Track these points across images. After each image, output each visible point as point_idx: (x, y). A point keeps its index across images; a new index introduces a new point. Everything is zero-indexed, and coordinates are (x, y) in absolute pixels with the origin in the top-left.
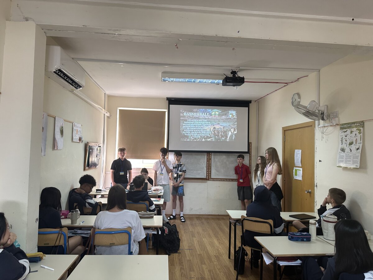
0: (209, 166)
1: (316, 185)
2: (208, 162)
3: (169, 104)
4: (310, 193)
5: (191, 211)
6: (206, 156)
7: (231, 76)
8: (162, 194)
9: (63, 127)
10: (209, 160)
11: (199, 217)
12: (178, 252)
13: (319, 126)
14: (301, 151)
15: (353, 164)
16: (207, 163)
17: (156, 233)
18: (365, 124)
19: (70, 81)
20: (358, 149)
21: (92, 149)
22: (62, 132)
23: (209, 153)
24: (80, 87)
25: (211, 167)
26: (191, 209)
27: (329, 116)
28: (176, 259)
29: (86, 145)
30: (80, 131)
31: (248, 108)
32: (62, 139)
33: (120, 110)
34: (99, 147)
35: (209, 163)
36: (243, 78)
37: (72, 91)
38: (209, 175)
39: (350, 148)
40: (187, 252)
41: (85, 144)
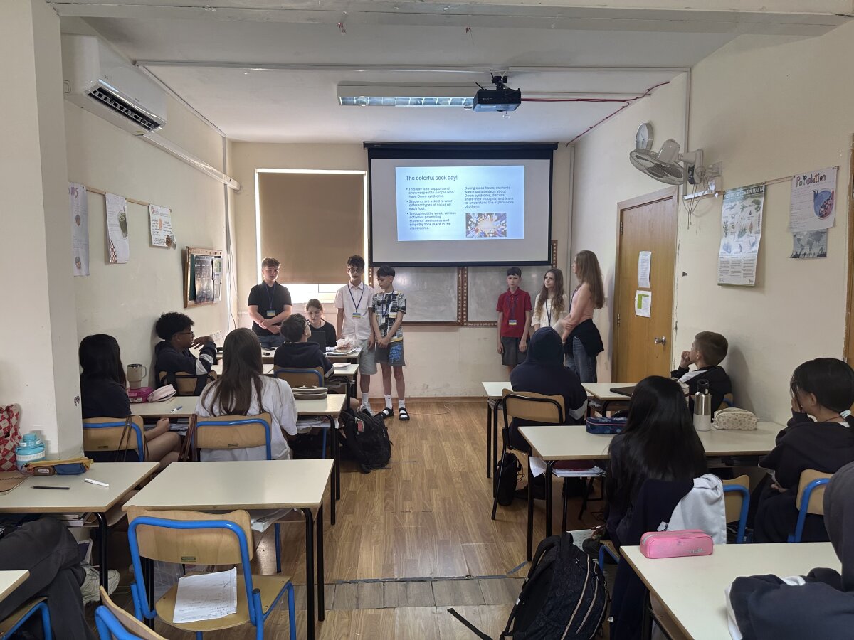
0: (463, 296)
1: (675, 326)
2: (460, 288)
3: (371, 156)
4: (664, 343)
5: (426, 391)
6: (456, 274)
7: (493, 87)
8: (356, 355)
9: (125, 216)
10: (462, 283)
11: (443, 403)
12: (387, 466)
13: (686, 197)
14: (650, 256)
15: (745, 277)
16: (458, 289)
17: (328, 426)
18: (770, 188)
19: (129, 113)
20: (753, 245)
21: (201, 263)
22: (124, 226)
23: (462, 266)
24: (157, 125)
25: (467, 296)
26: (426, 386)
27: (703, 174)
28: (379, 479)
29: (184, 254)
30: (168, 223)
31: (549, 161)
32: (126, 241)
33: (260, 174)
34: (216, 257)
35: (463, 290)
36: (518, 92)
37: (140, 136)
38: (462, 315)
39: (741, 243)
40: (406, 468)
41: (182, 250)
